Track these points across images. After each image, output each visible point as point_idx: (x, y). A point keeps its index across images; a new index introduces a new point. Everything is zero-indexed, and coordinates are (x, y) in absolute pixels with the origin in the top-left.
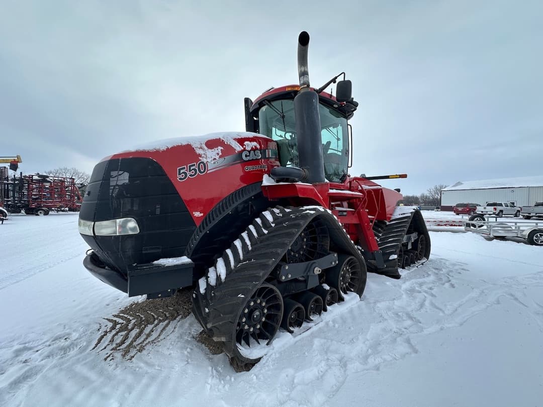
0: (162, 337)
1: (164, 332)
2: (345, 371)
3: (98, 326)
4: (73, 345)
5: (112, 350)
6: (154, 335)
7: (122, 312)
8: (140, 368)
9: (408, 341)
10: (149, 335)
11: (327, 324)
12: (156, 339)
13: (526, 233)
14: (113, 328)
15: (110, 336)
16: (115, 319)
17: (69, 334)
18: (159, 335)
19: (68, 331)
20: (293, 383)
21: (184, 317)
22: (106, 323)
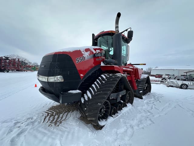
0: (67, 118)
1: (67, 117)
2: (133, 129)
3: (42, 115)
4: (35, 121)
5: (50, 123)
6: (64, 118)
7: (49, 109)
8: (63, 129)
9: (150, 120)
10: (62, 118)
11: (123, 114)
12: (65, 119)
13: (180, 85)
14: (48, 115)
15: (48, 118)
16: (48, 112)
17: (33, 117)
18: (66, 118)
19: (32, 116)
20: (117, 134)
21: (73, 111)
22: (45, 113)
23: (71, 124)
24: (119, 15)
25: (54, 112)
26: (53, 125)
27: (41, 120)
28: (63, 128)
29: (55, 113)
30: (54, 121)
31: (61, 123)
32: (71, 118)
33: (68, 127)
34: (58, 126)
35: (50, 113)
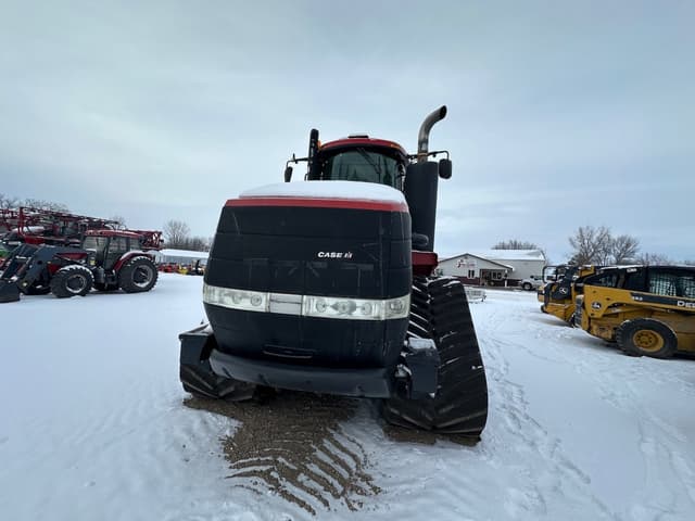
0: (360, 456)
1: (351, 451)
3: (246, 491)
5: (336, 497)
6: (347, 459)
10: (339, 462)
12: (356, 460)
14: (272, 480)
15: (294, 490)
22: (247, 481)
23: (402, 463)
24: (442, 113)
25: (270, 458)
26: (355, 496)
28: (404, 487)
29: (280, 459)
30: (339, 487)
31: (367, 479)
32: (370, 448)
33: (412, 476)
34: (376, 490)
35: (264, 468)
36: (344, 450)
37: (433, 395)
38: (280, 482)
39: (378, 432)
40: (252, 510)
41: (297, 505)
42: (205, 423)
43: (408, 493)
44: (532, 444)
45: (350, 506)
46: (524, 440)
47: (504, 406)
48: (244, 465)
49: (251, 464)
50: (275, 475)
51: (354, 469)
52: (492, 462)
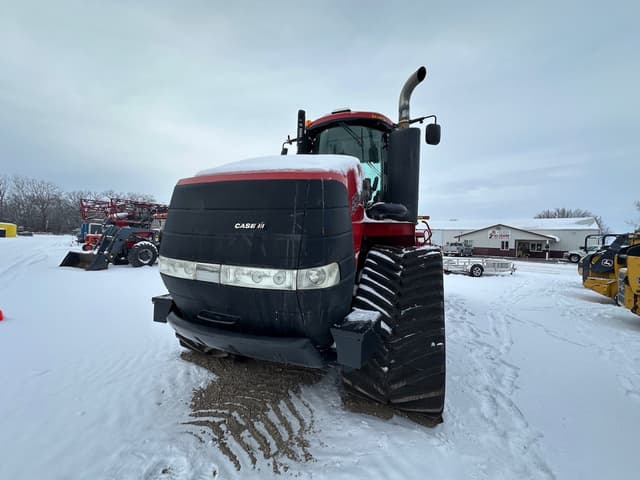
0: (307, 421)
1: (301, 415)
3: (193, 437)
5: (266, 457)
6: (295, 424)
7: (196, 407)
8: (339, 462)
10: (286, 424)
12: (302, 426)
13: (469, 267)
14: (219, 432)
15: (232, 443)
16: (198, 419)
18: (301, 421)
19: (155, 459)
20: (486, 420)
21: (297, 392)
22: (198, 429)
23: (346, 434)
24: (421, 74)
25: (226, 412)
26: (284, 460)
27: (217, 461)
28: (335, 458)
29: (235, 414)
30: (274, 448)
31: (304, 444)
32: (320, 415)
33: (349, 450)
34: (308, 456)
35: (217, 420)
36: (295, 413)
37: (386, 369)
38: (225, 435)
39: (335, 400)
40: (187, 456)
41: (228, 458)
42: (189, 374)
43: (338, 465)
44: (504, 435)
45: (276, 468)
46: (496, 429)
47: (487, 389)
48: (201, 415)
49: (208, 414)
50: (223, 427)
51: (296, 433)
52: (442, 449)
